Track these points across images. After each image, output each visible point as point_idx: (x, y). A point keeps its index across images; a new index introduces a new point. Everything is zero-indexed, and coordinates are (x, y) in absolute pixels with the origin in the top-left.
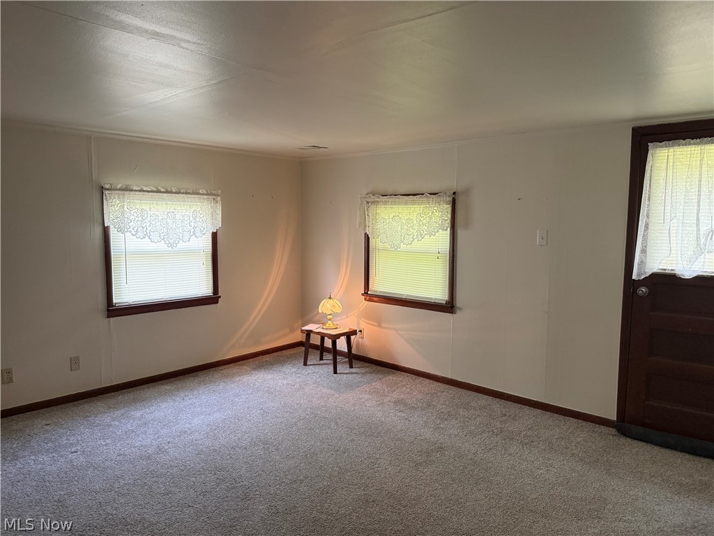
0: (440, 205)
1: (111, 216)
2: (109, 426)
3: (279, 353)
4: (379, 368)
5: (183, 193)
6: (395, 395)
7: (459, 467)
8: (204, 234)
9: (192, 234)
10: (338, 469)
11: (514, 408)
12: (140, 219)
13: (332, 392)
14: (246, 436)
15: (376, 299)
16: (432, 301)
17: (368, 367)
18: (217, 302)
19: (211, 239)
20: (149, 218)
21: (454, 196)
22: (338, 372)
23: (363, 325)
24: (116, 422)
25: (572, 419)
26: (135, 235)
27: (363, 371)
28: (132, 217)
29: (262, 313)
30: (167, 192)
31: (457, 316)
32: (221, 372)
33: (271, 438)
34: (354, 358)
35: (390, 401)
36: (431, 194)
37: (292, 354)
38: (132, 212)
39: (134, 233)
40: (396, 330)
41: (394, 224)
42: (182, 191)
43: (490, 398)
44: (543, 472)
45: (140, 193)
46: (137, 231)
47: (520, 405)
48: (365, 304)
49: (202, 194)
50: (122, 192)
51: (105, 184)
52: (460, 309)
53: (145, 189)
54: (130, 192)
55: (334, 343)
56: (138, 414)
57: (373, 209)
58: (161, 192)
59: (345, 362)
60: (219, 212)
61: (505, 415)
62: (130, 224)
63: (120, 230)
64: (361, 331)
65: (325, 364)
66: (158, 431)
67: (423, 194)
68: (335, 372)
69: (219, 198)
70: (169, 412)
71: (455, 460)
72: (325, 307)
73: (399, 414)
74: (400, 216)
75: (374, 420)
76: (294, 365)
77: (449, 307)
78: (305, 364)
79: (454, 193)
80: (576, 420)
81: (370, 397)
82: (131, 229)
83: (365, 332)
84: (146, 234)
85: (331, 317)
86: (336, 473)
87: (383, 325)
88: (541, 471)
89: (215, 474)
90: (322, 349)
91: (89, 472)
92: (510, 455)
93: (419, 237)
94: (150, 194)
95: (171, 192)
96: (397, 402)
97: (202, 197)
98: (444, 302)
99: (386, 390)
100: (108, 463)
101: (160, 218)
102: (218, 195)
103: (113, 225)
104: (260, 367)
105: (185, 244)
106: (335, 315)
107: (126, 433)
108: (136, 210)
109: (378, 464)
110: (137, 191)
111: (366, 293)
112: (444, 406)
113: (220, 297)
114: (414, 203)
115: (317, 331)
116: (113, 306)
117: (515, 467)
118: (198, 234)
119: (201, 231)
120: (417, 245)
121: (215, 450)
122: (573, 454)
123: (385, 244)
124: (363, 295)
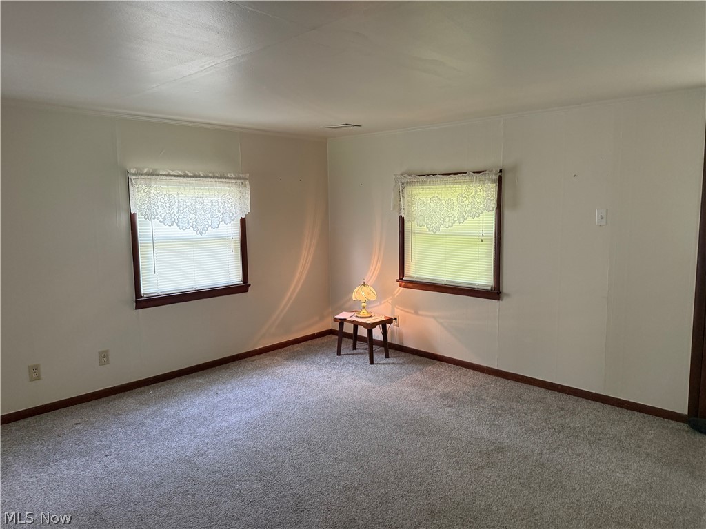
0: (484, 184)
1: (138, 202)
2: (143, 425)
3: (309, 342)
4: (417, 358)
5: (211, 177)
6: (441, 388)
7: (525, 470)
8: (233, 220)
9: (221, 220)
10: (393, 474)
11: (571, 401)
12: (168, 205)
13: (371, 384)
14: (288, 436)
15: (410, 285)
16: (475, 287)
17: (405, 357)
18: (247, 291)
19: (239, 225)
20: (176, 204)
21: (500, 174)
22: (374, 362)
23: (398, 313)
24: (149, 421)
25: (636, 413)
26: (162, 222)
27: (401, 361)
28: (159, 203)
29: (291, 301)
30: (195, 176)
31: (505, 302)
32: (254, 363)
33: (315, 438)
34: (390, 348)
35: (435, 395)
36: (474, 172)
37: (323, 344)
38: (159, 198)
39: (162, 220)
40: (434, 317)
41: (432, 205)
42: (210, 175)
43: (542, 390)
44: (619, 475)
45: (168, 178)
46: (164, 218)
47: (576, 398)
48: (399, 290)
49: (230, 178)
50: (149, 177)
51: (130, 169)
52: (508, 295)
53: (172, 173)
54: (156, 177)
55: (370, 332)
56: (172, 411)
57: (408, 190)
58: (188, 176)
59: (380, 351)
60: (248, 196)
61: (562, 409)
62: (157, 211)
63: (148, 217)
64: (396, 319)
65: (359, 354)
66: (194, 429)
67: (465, 173)
68: (372, 363)
69: (247, 182)
70: (204, 408)
71: (519, 462)
72: (360, 294)
73: (449, 409)
74: (439, 196)
75: (422, 416)
76: (327, 356)
77: (494, 293)
78: (339, 354)
79: (501, 171)
80: (641, 414)
81: (414, 390)
82: (159, 216)
83: (400, 320)
84: (175, 221)
85: (365, 304)
86: (392, 479)
87: (420, 313)
88: (618, 474)
89: (261, 480)
90: (355, 337)
91: (125, 479)
92: (579, 455)
93: (461, 219)
94: (177, 178)
95: (199, 176)
96: (444, 396)
97: (230, 181)
98: (489, 288)
99: (429, 382)
100: (145, 468)
101: (188, 204)
102: (245, 179)
103: (140, 211)
104: (292, 357)
105: (214, 231)
106: (369, 302)
107: (161, 432)
108: (163, 196)
109: (437, 467)
110: (163, 175)
111: (401, 279)
112: (495, 400)
113: (250, 285)
114: (455, 182)
115: (350, 319)
116: (141, 297)
117: (588, 469)
118: (227, 220)
119: (230, 217)
120: (458, 228)
121: (257, 452)
122: (648, 455)
123: (423, 227)
124: (397, 281)
